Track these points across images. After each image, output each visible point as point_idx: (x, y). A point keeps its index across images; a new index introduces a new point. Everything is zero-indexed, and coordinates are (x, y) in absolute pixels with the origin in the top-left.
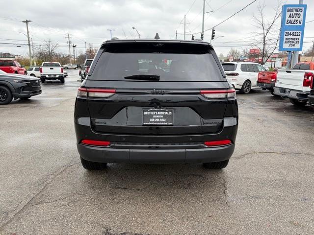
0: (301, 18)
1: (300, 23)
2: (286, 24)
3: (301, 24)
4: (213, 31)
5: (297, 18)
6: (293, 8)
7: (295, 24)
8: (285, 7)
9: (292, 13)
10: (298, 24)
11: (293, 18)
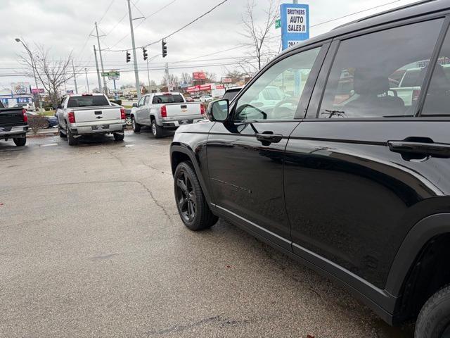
0: (304, 23)
1: (304, 30)
2: (288, 32)
3: (305, 32)
4: (164, 44)
5: (300, 24)
6: (294, 9)
7: (298, 32)
8: (284, 6)
9: (293, 16)
10: (302, 32)
11: (295, 22)
